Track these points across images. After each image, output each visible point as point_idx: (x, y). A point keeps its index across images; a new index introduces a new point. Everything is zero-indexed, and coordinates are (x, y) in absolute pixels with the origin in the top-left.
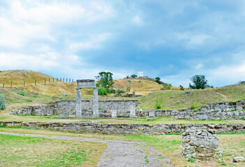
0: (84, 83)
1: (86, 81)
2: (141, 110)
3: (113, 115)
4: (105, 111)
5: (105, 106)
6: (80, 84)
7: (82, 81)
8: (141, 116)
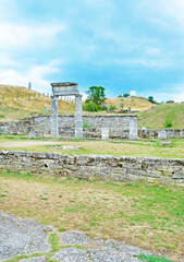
0: (62, 88)
1: (64, 85)
2: (144, 128)
3: (103, 135)
4: (94, 130)
5: (94, 123)
6: (57, 89)
7: (58, 85)
8: (145, 136)
